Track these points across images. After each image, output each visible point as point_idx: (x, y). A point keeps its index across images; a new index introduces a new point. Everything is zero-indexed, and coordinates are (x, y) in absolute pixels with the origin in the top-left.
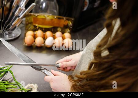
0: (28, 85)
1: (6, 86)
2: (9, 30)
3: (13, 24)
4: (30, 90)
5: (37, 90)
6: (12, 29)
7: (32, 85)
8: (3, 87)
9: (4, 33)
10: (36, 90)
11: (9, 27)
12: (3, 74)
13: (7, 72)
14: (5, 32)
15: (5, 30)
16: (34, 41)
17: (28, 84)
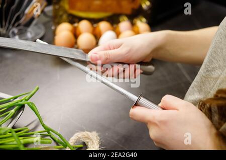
0: (76, 134)
1: (23, 141)
2: (19, 25)
3: (27, 11)
4: (82, 146)
5: (101, 146)
6: (25, 22)
7: (86, 133)
8: (15, 142)
9: (9, 32)
10: (98, 146)
11: (18, 18)
12: (13, 111)
13: (22, 107)
14: (10, 29)
15: (11, 27)
16: (76, 43)
17: (78, 132)
